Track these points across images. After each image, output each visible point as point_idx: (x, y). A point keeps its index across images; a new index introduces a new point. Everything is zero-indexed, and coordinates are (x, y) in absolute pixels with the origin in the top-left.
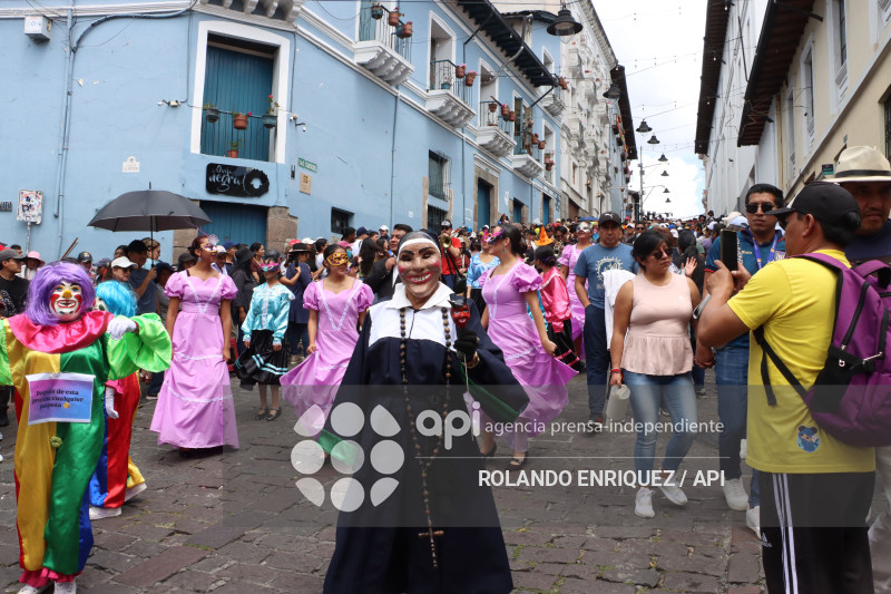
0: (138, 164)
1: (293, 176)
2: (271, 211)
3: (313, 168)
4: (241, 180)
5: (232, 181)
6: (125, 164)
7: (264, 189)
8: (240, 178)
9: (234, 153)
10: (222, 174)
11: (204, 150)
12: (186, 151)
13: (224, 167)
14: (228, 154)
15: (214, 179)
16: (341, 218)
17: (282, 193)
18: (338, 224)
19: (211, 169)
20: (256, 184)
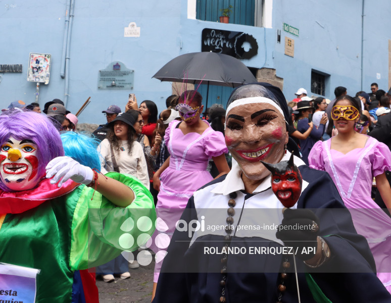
0: (138, 30)
1: (279, 40)
2: (259, 72)
3: (295, 32)
4: (233, 44)
5: (224, 44)
6: (126, 30)
7: (254, 52)
8: (232, 41)
9: (226, 19)
10: (215, 38)
11: (199, 16)
12: (183, 16)
13: (218, 31)
14: (220, 19)
15: (208, 42)
16: (319, 79)
17: (270, 55)
18: (316, 85)
19: (206, 33)
20: (247, 47)
